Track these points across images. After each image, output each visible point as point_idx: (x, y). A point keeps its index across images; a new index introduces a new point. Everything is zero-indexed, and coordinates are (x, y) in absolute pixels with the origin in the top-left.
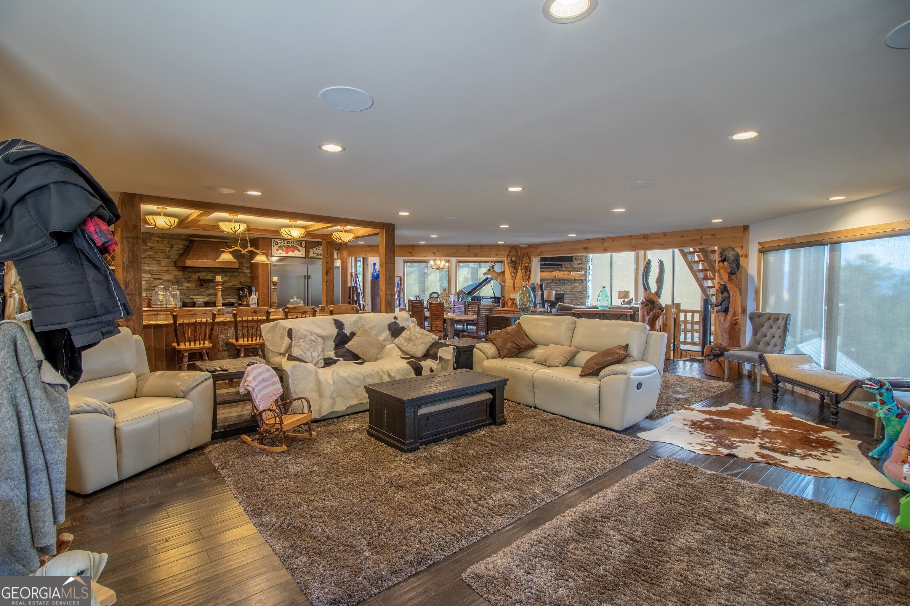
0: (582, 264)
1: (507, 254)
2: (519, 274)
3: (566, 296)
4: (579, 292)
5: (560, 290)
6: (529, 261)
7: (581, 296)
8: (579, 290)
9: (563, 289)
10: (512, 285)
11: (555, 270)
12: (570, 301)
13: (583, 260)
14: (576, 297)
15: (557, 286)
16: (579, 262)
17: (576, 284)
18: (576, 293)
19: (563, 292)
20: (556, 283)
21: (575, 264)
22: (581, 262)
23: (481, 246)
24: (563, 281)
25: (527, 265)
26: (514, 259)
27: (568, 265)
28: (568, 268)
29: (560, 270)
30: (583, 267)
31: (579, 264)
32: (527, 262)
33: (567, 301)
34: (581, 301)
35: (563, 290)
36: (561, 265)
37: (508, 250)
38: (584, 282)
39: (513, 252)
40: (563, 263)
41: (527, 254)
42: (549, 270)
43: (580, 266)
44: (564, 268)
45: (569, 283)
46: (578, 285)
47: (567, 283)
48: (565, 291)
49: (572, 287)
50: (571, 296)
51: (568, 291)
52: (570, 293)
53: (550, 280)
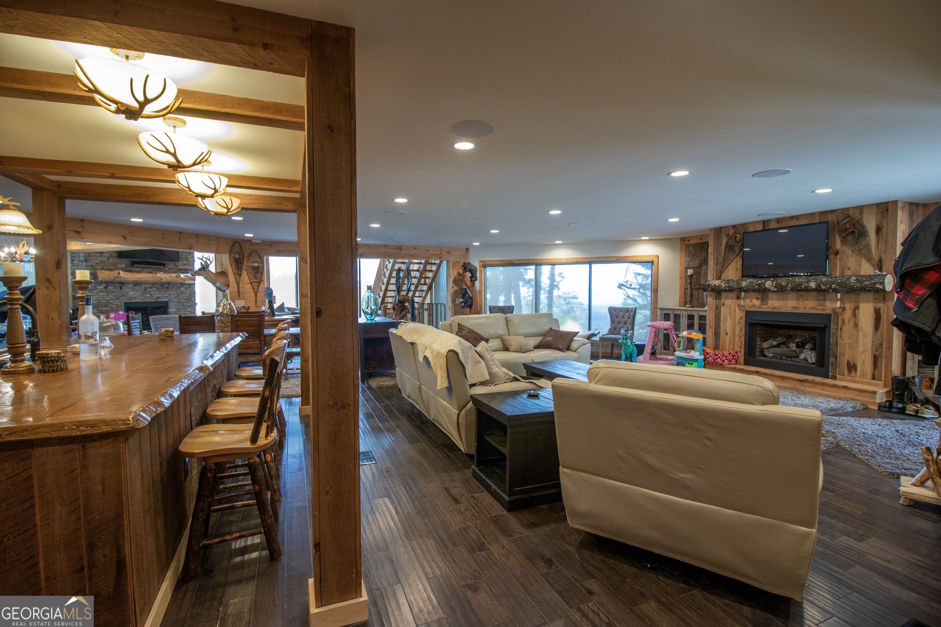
0: (189, 264)
1: (229, 248)
2: (245, 277)
3: (171, 304)
4: (186, 299)
5: (163, 297)
6: (259, 260)
7: (189, 304)
8: (186, 296)
9: (167, 295)
10: (236, 290)
11: (159, 270)
12: (176, 310)
13: (190, 260)
14: (184, 306)
15: (158, 292)
16: (185, 262)
17: (182, 289)
18: (184, 301)
19: (167, 300)
20: (157, 288)
21: (181, 264)
22: (187, 262)
23: (197, 235)
24: (166, 286)
25: (256, 265)
26: (237, 256)
27: (171, 265)
28: (172, 269)
29: (165, 272)
30: (190, 268)
31: (185, 265)
32: (257, 262)
33: (172, 310)
34: (189, 310)
35: (167, 297)
36: (164, 265)
37: (230, 245)
38: (192, 286)
39: (237, 248)
40: (165, 262)
41: (256, 252)
42: (147, 270)
43: (186, 267)
44: (167, 269)
45: (174, 288)
46: (186, 290)
47: (171, 289)
48: (169, 297)
49: (178, 293)
50: (177, 304)
51: (173, 297)
52: (175, 300)
53: (150, 284)
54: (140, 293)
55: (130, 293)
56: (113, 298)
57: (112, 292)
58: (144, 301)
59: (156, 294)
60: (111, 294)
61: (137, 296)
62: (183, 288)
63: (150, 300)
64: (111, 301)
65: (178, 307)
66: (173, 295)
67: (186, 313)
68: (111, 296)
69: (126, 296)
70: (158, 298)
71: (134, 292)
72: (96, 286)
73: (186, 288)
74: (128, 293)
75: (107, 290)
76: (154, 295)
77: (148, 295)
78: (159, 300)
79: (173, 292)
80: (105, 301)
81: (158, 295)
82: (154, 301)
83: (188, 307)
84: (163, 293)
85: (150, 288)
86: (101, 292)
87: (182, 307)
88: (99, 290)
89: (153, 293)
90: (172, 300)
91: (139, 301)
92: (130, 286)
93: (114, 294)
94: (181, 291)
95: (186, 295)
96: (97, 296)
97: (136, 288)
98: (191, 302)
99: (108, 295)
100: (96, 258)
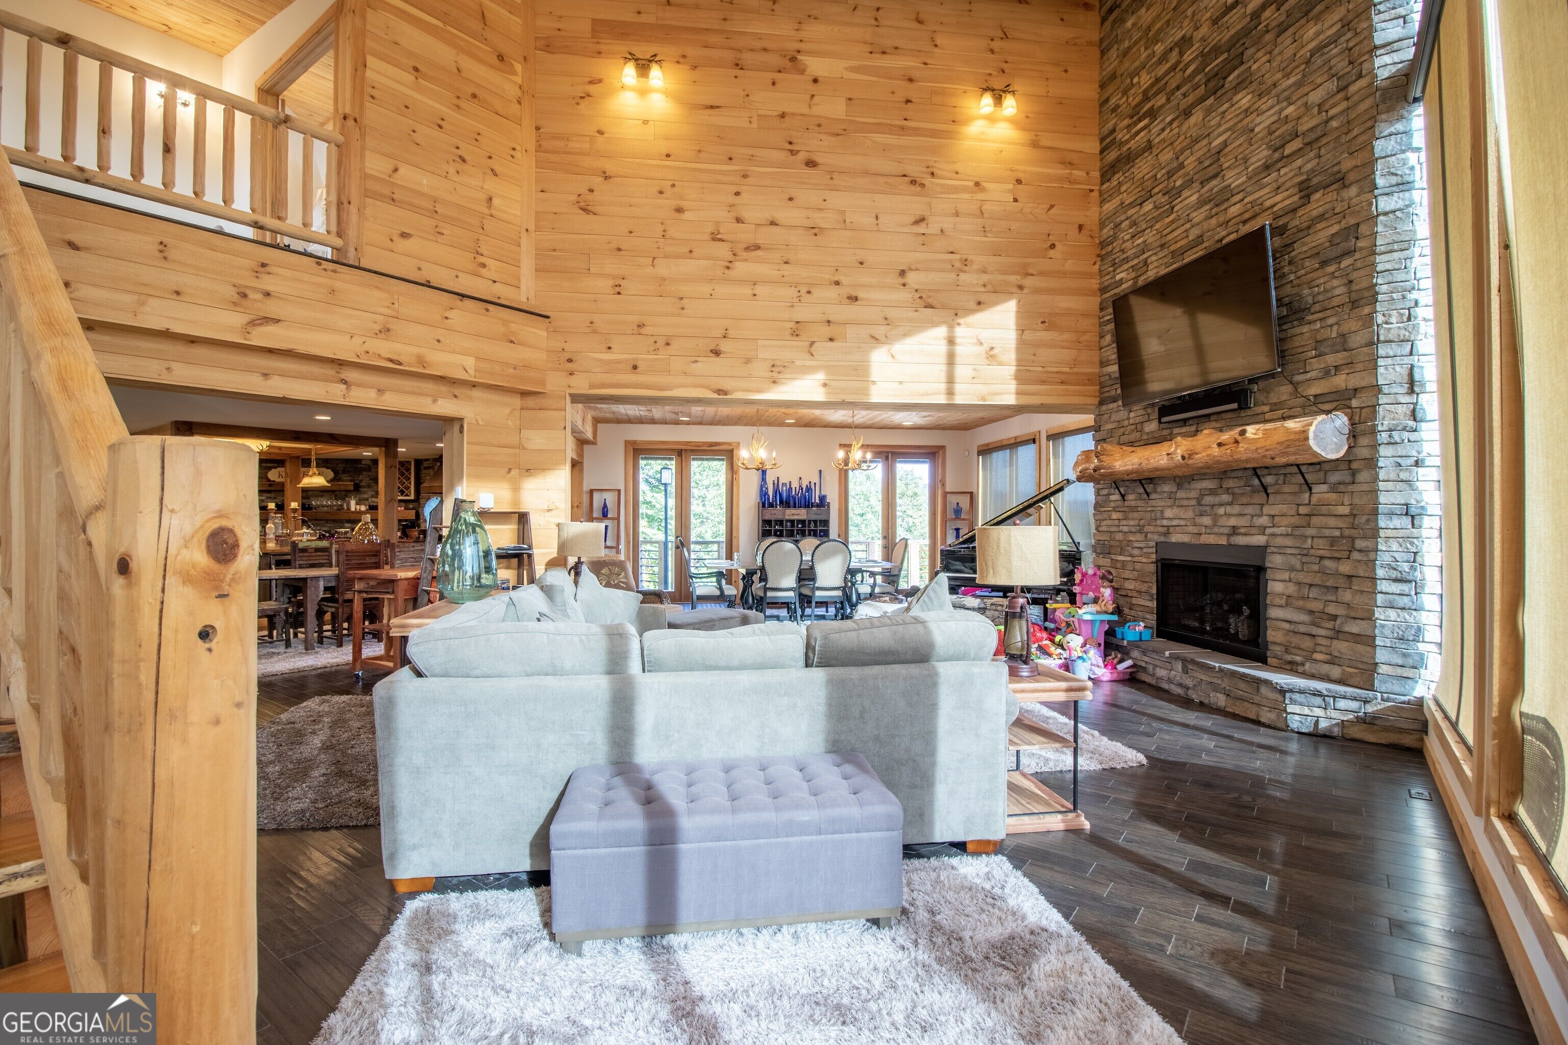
3: (1274, 560)
4: (1333, 541)
5: (1252, 529)
7: (1345, 568)
8: (1338, 526)
9: (1264, 521)
12: (1291, 589)
13: (1356, 340)
15: (1236, 509)
16: (1331, 359)
18: (1328, 547)
19: (1259, 540)
22: (1342, 358)
30: (1355, 381)
31: (1332, 371)
34: (1347, 596)
35: (1262, 530)
38: (1363, 476)
43: (1340, 381)
44: (1266, 408)
45: (1286, 489)
46: (1333, 496)
47: (1278, 492)
48: (1268, 531)
49: (1303, 510)
50: (1296, 562)
51: (1282, 530)
52: (1288, 542)
53: (1212, 476)
54: (1190, 514)
55: (1169, 513)
56: (1133, 529)
57: (1134, 509)
58: (1195, 541)
59: (1229, 515)
60: (1131, 515)
61: (1182, 523)
62: (1324, 488)
63: (1211, 540)
64: (1132, 538)
65: (1301, 577)
66: (1285, 521)
67: (1332, 609)
68: (1132, 523)
69: (1158, 523)
70: (1234, 530)
71: (1175, 510)
72: (1109, 495)
73: (1334, 489)
74: (1162, 512)
75: (1126, 503)
76: (1223, 521)
77: (1207, 520)
78: (1241, 540)
79: (1283, 508)
80: (1119, 537)
81: (1233, 522)
82: (1223, 541)
83: (1341, 582)
84: (1250, 510)
85: (1212, 492)
86: (1115, 510)
87: (1317, 581)
88: (1112, 504)
89: (1221, 511)
90: (1280, 541)
91: (1185, 539)
92: (1167, 488)
93: (1136, 515)
94: (1315, 499)
95: (1332, 522)
96: (1109, 522)
97: (1181, 494)
98: (1356, 555)
99: (1126, 519)
100: (1110, 417)
